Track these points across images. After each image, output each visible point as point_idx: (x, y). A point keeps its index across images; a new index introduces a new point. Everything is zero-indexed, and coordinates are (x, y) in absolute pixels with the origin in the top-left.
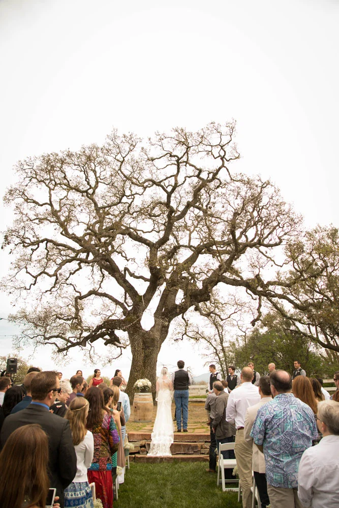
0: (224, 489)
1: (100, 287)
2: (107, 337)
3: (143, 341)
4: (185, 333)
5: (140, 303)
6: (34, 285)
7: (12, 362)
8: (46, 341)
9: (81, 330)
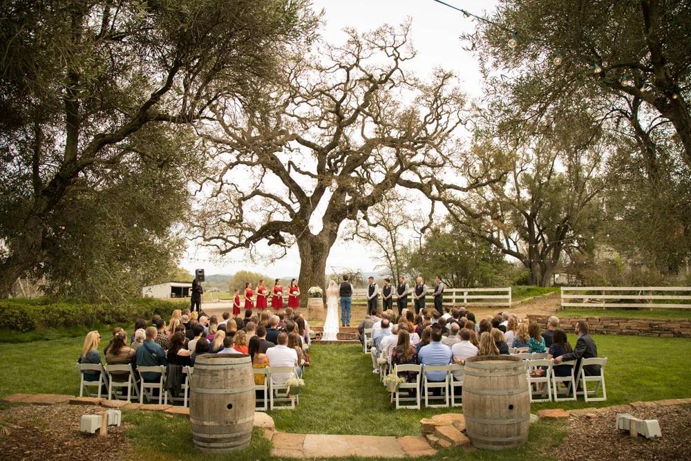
0: (366, 353)
1: (261, 181)
2: (272, 237)
3: (312, 246)
4: (356, 233)
5: (308, 204)
6: (200, 191)
7: (200, 272)
8: (207, 243)
9: (241, 228)
